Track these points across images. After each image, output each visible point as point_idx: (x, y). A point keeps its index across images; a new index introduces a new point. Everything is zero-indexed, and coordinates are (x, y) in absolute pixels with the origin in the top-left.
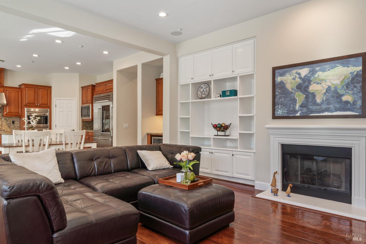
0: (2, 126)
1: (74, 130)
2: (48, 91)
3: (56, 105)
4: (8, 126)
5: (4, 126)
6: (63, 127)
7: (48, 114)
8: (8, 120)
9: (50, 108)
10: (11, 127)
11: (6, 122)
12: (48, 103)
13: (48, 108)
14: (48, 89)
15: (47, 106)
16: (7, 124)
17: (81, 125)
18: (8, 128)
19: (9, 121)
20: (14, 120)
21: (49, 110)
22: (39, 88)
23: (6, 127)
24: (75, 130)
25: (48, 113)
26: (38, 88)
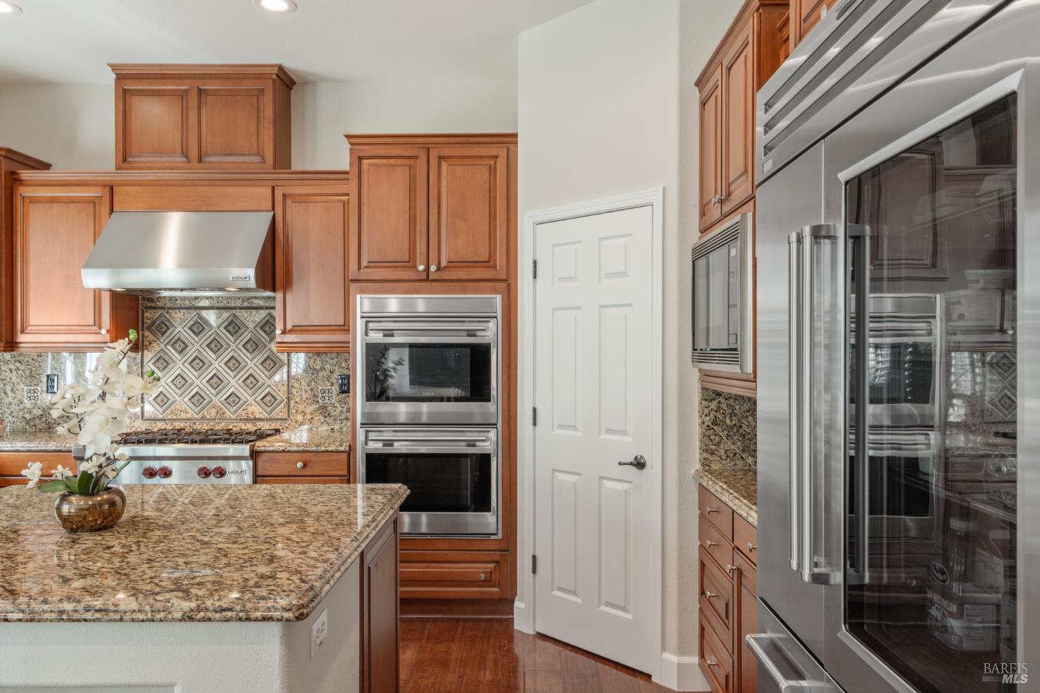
0: (292, 402)
1: (639, 464)
2: (492, 170)
3: (535, 263)
4: (316, 406)
5: (301, 408)
6: (574, 428)
7: (490, 333)
8: (318, 372)
9: (509, 285)
10: (333, 414)
11: (308, 385)
12: (492, 253)
13: (495, 291)
14: (497, 157)
15: (487, 274)
16: (314, 396)
17: (696, 420)
18: (318, 418)
19: (321, 374)
20: (345, 372)
21: (498, 299)
22: (440, 158)
23: (309, 409)
24: (648, 463)
25: (492, 325)
26: (434, 155)
